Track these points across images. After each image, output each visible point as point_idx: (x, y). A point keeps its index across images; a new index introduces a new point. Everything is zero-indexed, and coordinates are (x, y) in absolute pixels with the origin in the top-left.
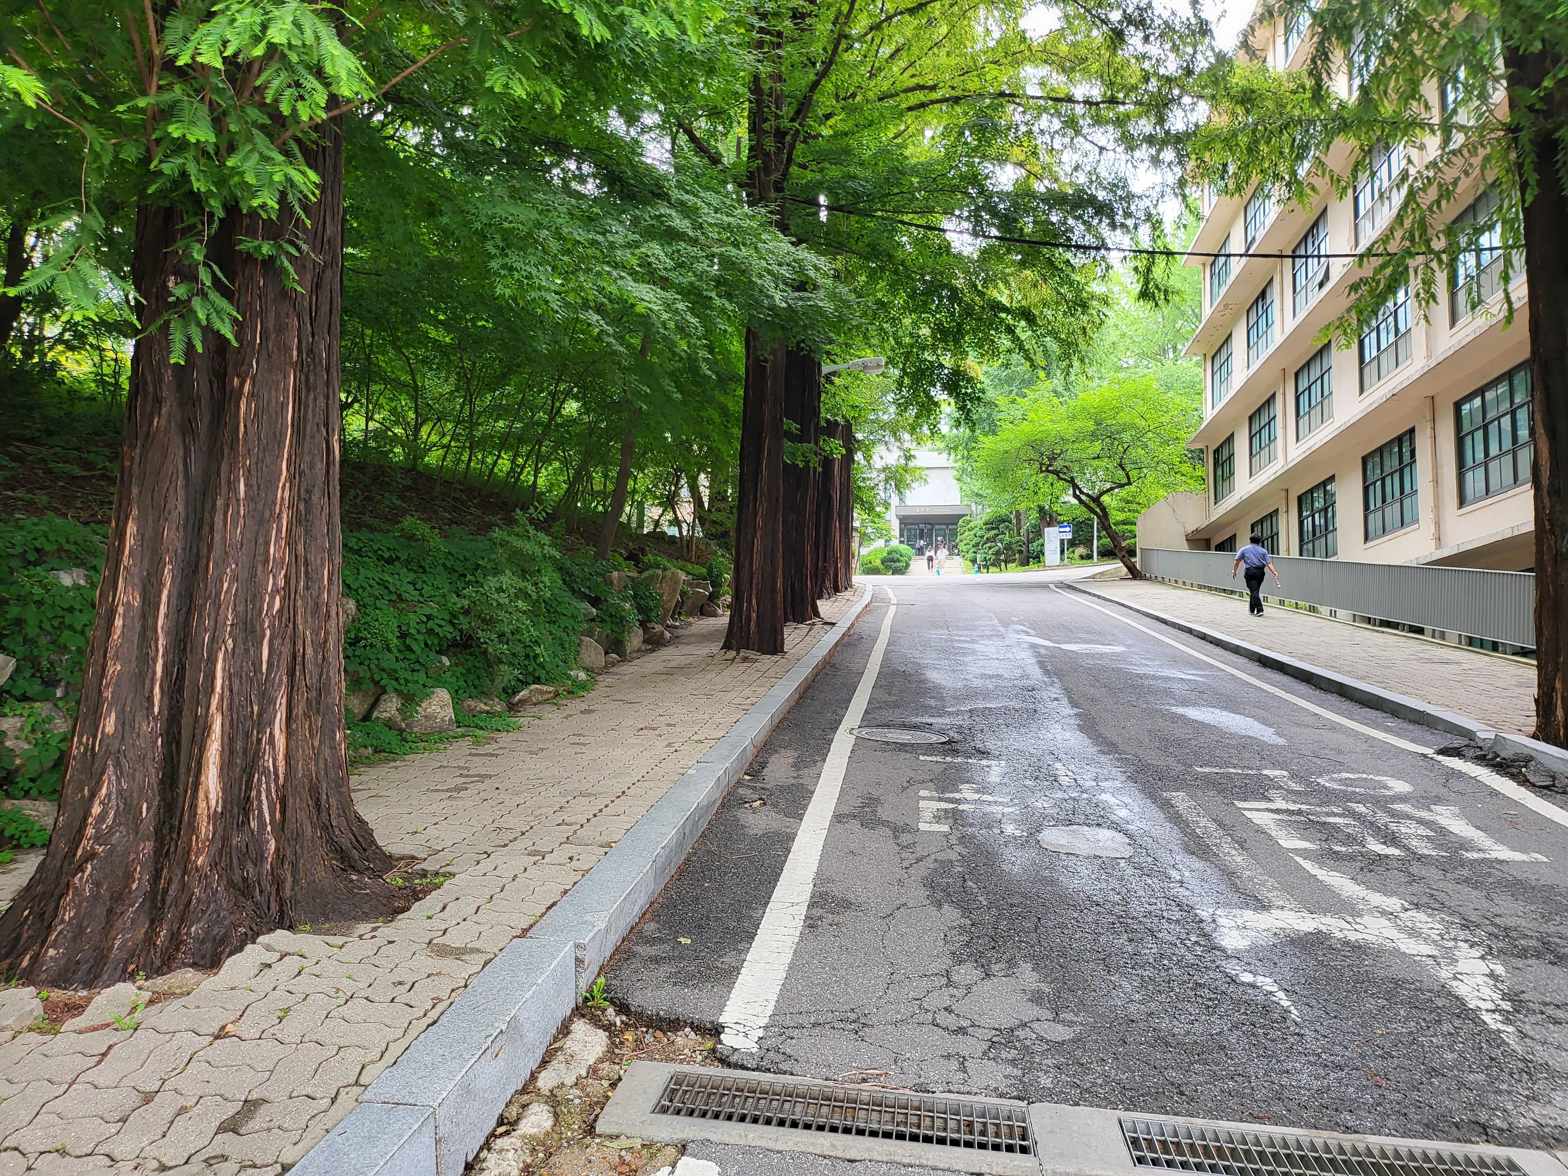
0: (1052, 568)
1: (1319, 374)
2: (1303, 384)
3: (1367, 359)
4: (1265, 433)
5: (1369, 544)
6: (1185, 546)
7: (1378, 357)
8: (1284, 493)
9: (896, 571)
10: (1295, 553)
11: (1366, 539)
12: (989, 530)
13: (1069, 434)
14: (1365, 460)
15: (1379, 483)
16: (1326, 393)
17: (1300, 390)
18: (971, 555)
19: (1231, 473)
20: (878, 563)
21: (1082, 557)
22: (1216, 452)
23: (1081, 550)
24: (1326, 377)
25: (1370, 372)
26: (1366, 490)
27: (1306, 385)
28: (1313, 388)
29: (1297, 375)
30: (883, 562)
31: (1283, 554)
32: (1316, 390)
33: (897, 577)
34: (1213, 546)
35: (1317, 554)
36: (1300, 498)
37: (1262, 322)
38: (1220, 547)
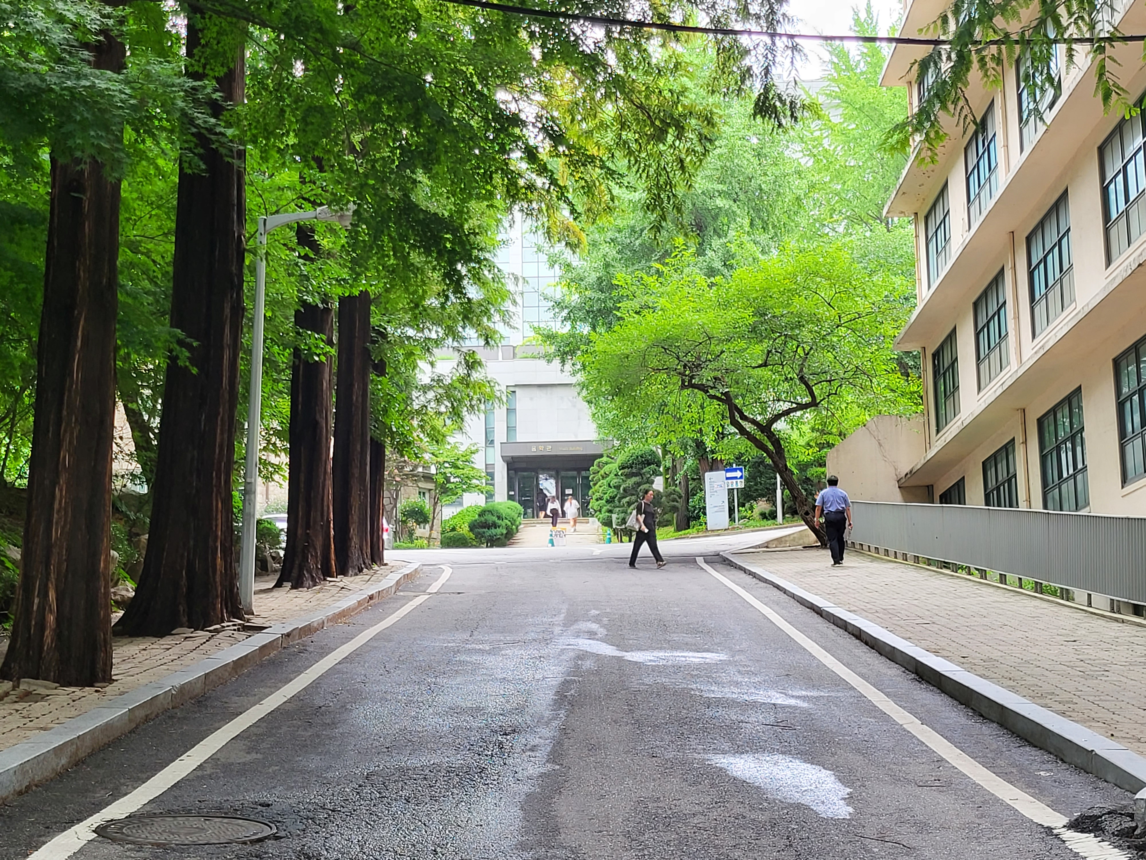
0: (717, 532)
1: (1056, 239)
2: (1037, 256)
3: (1114, 215)
4: (994, 326)
5: (1128, 488)
6: (896, 497)
7: (1127, 211)
8: (1019, 415)
9: (494, 542)
10: (1038, 506)
11: (1125, 480)
12: (628, 476)
13: (718, 329)
14: (1117, 362)
15: (1136, 398)
16: (1065, 268)
17: (1034, 263)
18: (604, 515)
19: (956, 388)
20: (464, 530)
21: (764, 516)
22: (936, 355)
23: (762, 506)
24: (1065, 241)
25: (1118, 232)
26: (1120, 406)
27: (1041, 255)
28: (1050, 258)
29: (1029, 240)
30: (472, 527)
31: (1023, 507)
32: (1053, 260)
33: (495, 550)
34: (937, 498)
35: (1065, 506)
36: (1040, 422)
37: (984, 164)
38: (946, 498)
